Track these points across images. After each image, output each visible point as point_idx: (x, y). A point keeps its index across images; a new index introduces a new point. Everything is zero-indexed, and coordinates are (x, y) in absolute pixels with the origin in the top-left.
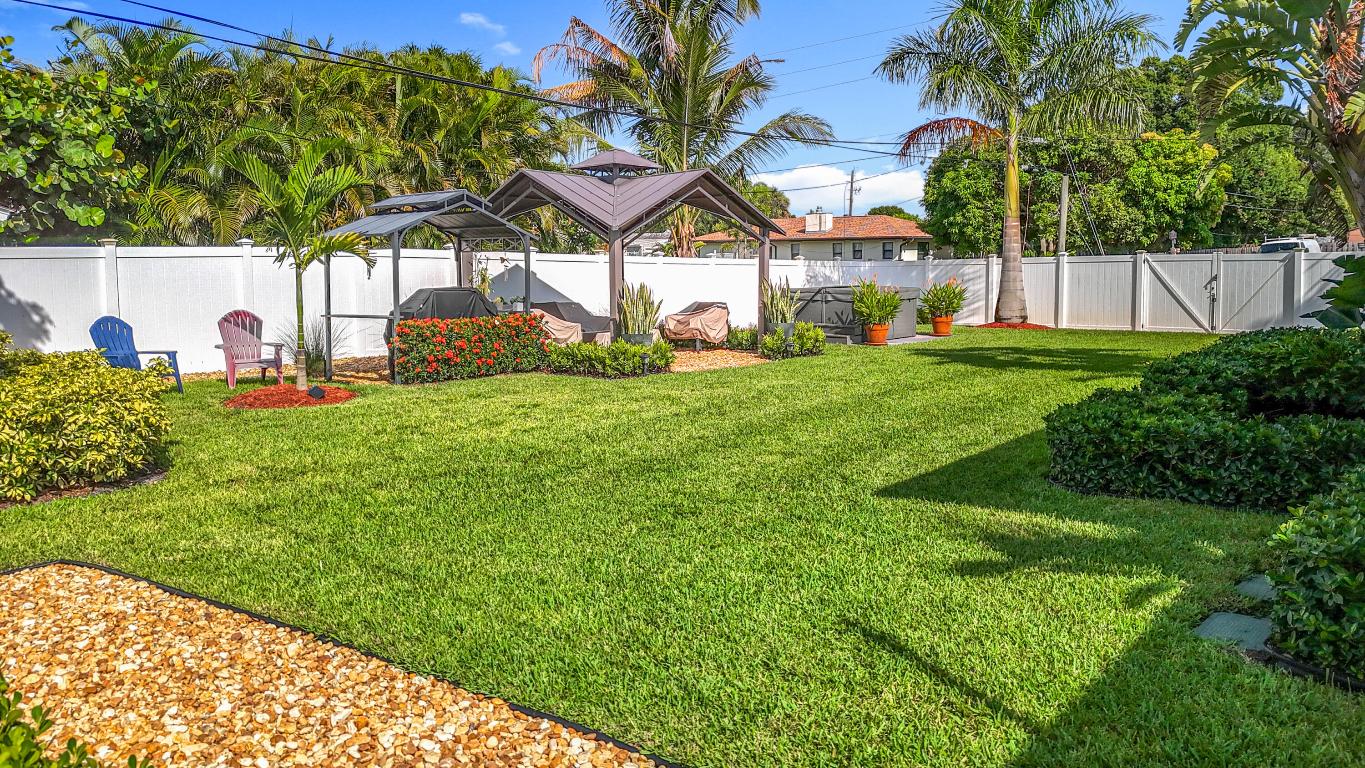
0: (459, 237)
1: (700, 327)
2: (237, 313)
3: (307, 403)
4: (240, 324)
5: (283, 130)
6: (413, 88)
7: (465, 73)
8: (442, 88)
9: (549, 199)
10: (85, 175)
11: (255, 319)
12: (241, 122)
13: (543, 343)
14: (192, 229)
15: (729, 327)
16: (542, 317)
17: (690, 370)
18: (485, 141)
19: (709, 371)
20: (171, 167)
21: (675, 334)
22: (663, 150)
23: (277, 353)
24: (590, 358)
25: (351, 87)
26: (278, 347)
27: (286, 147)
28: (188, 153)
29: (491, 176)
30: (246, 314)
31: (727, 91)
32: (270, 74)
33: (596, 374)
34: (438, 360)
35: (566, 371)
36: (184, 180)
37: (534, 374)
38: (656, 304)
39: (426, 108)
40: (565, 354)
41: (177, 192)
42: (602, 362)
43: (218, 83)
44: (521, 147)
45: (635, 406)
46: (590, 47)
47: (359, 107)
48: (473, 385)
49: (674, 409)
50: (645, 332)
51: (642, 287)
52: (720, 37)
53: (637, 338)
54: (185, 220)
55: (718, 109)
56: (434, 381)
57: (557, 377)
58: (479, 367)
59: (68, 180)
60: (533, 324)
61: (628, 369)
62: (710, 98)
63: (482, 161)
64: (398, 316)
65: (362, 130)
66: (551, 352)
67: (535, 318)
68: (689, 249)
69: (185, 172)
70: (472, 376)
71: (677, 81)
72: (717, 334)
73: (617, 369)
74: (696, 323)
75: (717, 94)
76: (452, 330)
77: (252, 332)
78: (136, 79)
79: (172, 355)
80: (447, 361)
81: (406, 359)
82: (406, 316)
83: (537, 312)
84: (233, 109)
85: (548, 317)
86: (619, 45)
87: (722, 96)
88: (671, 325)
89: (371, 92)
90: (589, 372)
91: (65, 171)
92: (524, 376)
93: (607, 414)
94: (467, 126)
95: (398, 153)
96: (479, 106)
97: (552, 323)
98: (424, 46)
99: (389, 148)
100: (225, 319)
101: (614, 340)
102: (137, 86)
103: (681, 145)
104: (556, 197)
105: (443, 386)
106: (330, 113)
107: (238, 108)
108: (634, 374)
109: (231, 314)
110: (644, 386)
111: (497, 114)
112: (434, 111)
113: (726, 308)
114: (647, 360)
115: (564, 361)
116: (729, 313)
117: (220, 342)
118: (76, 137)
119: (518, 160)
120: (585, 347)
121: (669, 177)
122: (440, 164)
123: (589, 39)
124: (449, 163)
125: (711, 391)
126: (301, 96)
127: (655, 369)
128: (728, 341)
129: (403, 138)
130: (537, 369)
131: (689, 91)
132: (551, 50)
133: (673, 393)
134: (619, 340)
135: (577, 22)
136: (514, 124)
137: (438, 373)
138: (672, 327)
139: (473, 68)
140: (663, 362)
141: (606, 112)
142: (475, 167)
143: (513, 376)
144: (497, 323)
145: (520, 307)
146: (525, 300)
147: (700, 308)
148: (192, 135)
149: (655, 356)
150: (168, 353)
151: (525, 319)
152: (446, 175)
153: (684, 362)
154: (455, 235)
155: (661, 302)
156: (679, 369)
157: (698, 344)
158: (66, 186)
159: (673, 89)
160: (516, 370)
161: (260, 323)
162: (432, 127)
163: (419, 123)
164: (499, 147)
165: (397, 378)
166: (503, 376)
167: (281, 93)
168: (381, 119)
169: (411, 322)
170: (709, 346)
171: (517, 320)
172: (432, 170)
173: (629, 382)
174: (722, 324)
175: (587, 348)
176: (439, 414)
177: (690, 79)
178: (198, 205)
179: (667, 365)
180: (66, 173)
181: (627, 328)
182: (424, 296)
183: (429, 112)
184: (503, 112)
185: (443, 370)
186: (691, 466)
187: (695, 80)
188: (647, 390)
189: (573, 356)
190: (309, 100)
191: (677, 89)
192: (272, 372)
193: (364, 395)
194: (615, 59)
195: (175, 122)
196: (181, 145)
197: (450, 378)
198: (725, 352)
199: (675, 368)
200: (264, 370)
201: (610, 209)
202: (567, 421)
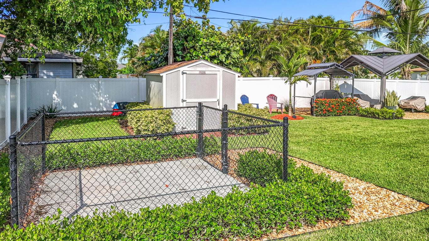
0: (331, 75)
1: (414, 105)
2: (271, 95)
3: (292, 119)
4: (272, 97)
5: (279, 45)
6: (314, 29)
7: (330, 24)
8: (323, 29)
9: (359, 63)
10: (236, 60)
11: (275, 96)
12: (269, 43)
13: (357, 107)
14: (256, 72)
15: (426, 105)
16: (357, 99)
17: (410, 119)
18: (336, 44)
19: (418, 120)
20: (251, 56)
21: (404, 106)
22: (399, 43)
23: (281, 106)
24: (373, 113)
25: (297, 31)
26: (282, 104)
27: (280, 49)
28: (256, 52)
29: (338, 55)
30: (273, 95)
31: (427, 21)
32: (276, 29)
33: (376, 118)
34: (326, 110)
35: (365, 116)
36: (254, 59)
37: (354, 116)
38: (398, 97)
39: (318, 35)
40: (365, 111)
41: (253, 62)
42: (378, 114)
43: (263, 33)
44: (348, 45)
45: (392, 129)
46: (372, 10)
47: (299, 36)
48: (336, 118)
49: (406, 130)
50: (394, 106)
51: (393, 91)
52: (425, 2)
53: (391, 108)
54: (255, 70)
55: (423, 27)
56: (324, 116)
57: (362, 118)
58: (337, 113)
59: (233, 61)
60: (354, 101)
61: (387, 117)
62: (419, 23)
63: (336, 51)
64: (315, 98)
65: (300, 43)
66: (360, 110)
67: (355, 100)
68: (408, 76)
69: (254, 57)
70: (335, 115)
71: (406, 18)
72: (421, 107)
73: (383, 117)
74: (412, 103)
75: (422, 22)
76: (330, 102)
77: (274, 100)
78: (246, 35)
79: (257, 105)
80: (328, 111)
81: (317, 109)
82: (317, 98)
83: (355, 98)
84: (267, 40)
85: (359, 99)
86: (383, 8)
87: (424, 22)
88: (402, 103)
89: (303, 32)
90: (373, 117)
91: (232, 59)
92: (351, 116)
93: (382, 130)
94: (331, 40)
95: (310, 49)
96: (335, 34)
97: (360, 101)
98: (316, 15)
99: (307, 48)
100: (268, 97)
101: (382, 108)
102: (246, 36)
103: (406, 40)
104: (362, 63)
105: (328, 117)
106: (291, 39)
107: (268, 40)
108: (389, 119)
109: (270, 95)
110: (394, 122)
111: (340, 36)
112: (321, 36)
113: (425, 99)
114: (394, 115)
115: (364, 113)
116: (426, 100)
117: (267, 102)
118: (234, 51)
119: (346, 49)
120: (371, 109)
121: (404, 56)
122: (322, 52)
123: (372, 7)
124: (325, 51)
125: (419, 126)
126: (284, 35)
127: (397, 118)
128: (425, 110)
129: (311, 45)
130: (355, 115)
131: (410, 22)
132: (358, 12)
133: (405, 126)
134: (384, 107)
135: (368, 2)
136: (346, 38)
137: (326, 114)
138: (402, 104)
139: (332, 22)
140: (400, 116)
141: (376, 30)
142: (333, 52)
143: (348, 116)
144: (343, 101)
145: (350, 96)
146: (352, 94)
147: (414, 98)
148: (257, 48)
149: (397, 114)
150: (257, 104)
151: (352, 100)
152: (324, 55)
153: (408, 116)
154: (330, 74)
155: (400, 97)
156: (406, 118)
157: (413, 111)
158: (232, 63)
159: (404, 21)
160: (348, 115)
161: (276, 98)
162: (320, 41)
163: (316, 40)
164: (341, 46)
165: (314, 114)
166: (344, 116)
167: (279, 34)
168: (305, 40)
169: (319, 99)
170: (416, 111)
171: (349, 100)
172: (319, 53)
173: (388, 121)
174: (423, 104)
175: (372, 110)
176: (329, 125)
177: (411, 18)
178: (258, 66)
179: (402, 117)
180: (232, 60)
181: (387, 104)
182: (322, 92)
183: (319, 36)
184: (342, 35)
185: (327, 113)
186: (414, 147)
187: (413, 18)
188: (396, 124)
189: (368, 112)
190: (286, 36)
191: (406, 22)
192: (280, 111)
193: (306, 118)
194: (381, 12)
195: (253, 45)
196: (254, 50)
197: (329, 116)
198: (424, 114)
199: (404, 118)
200: (277, 110)
201: (382, 67)
202: (370, 131)
